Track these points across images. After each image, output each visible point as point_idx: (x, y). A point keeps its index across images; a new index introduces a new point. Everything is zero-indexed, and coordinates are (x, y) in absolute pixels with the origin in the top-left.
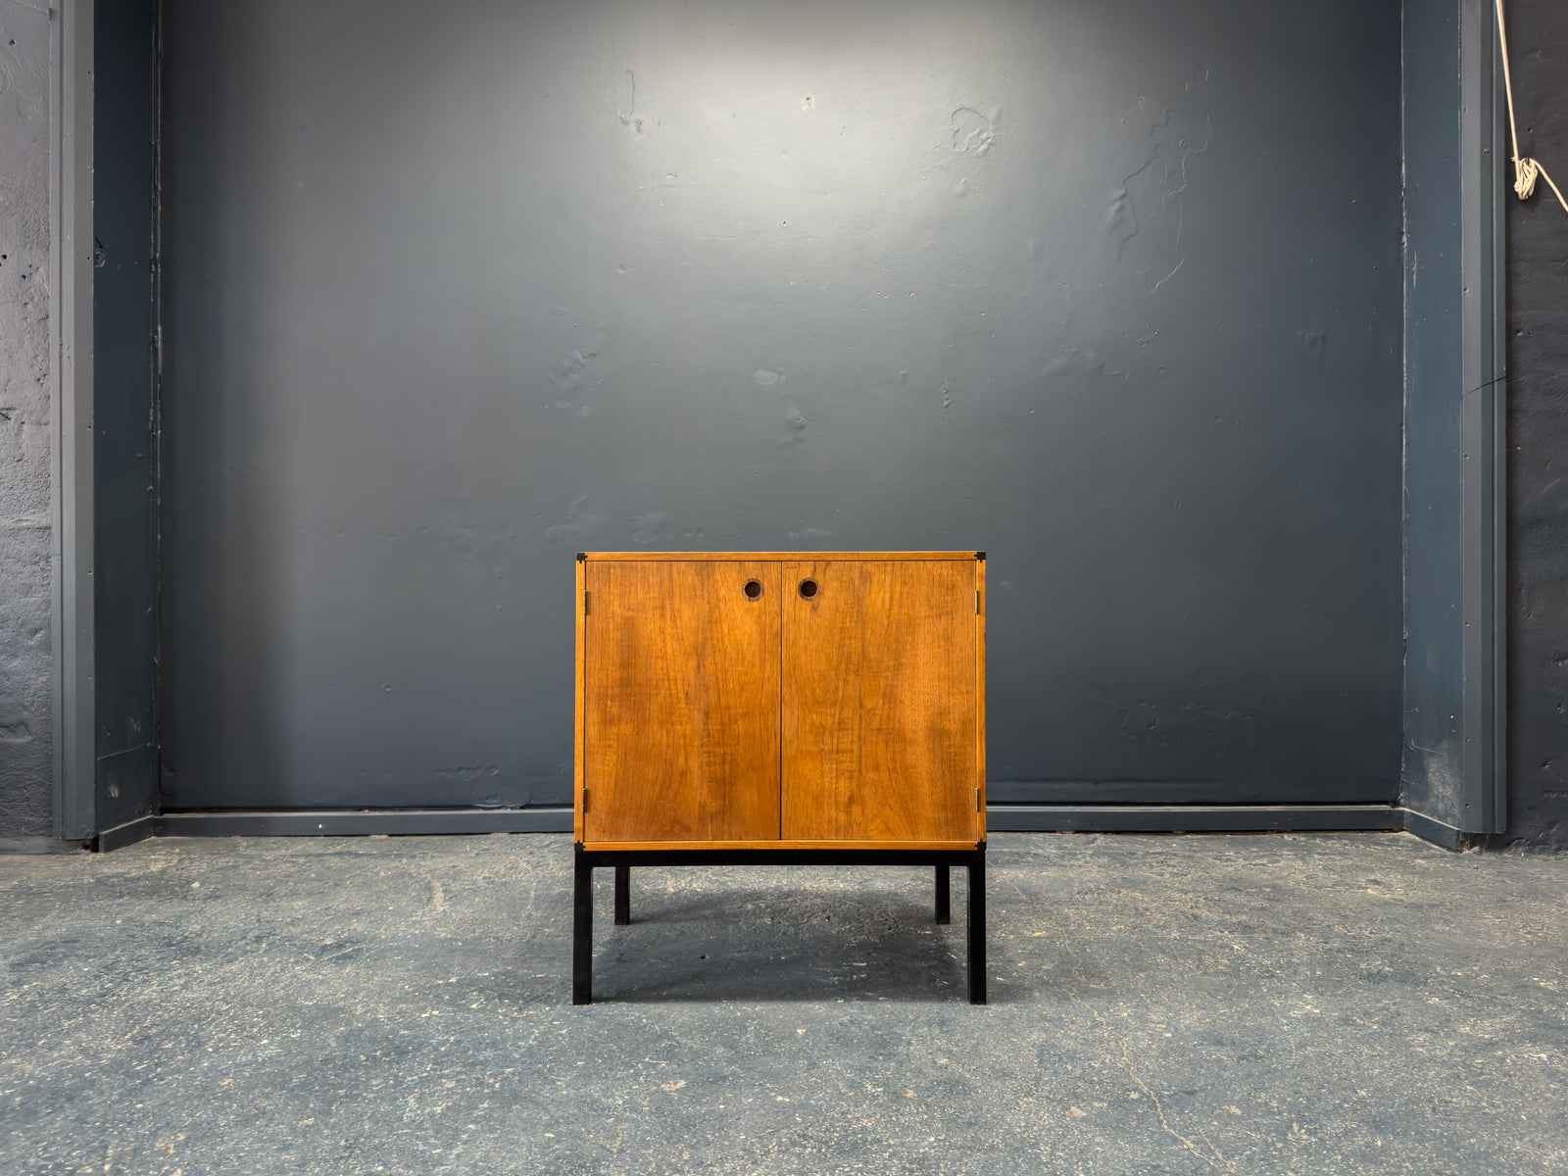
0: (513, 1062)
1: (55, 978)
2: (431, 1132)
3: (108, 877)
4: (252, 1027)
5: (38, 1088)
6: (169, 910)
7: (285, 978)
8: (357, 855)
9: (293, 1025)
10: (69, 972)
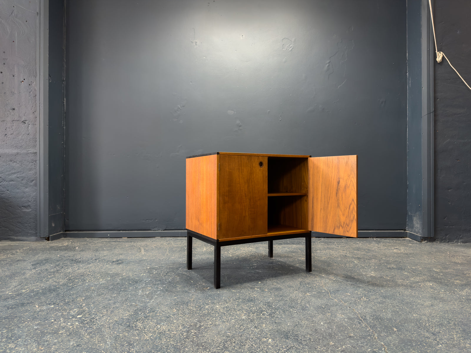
0: (165, 284)
1: (44, 267)
2: (146, 297)
3: (53, 246)
4: (97, 277)
5: (45, 289)
6: (71, 254)
7: (104, 267)
8: (119, 242)
9: (108, 277)
10: (47, 266)
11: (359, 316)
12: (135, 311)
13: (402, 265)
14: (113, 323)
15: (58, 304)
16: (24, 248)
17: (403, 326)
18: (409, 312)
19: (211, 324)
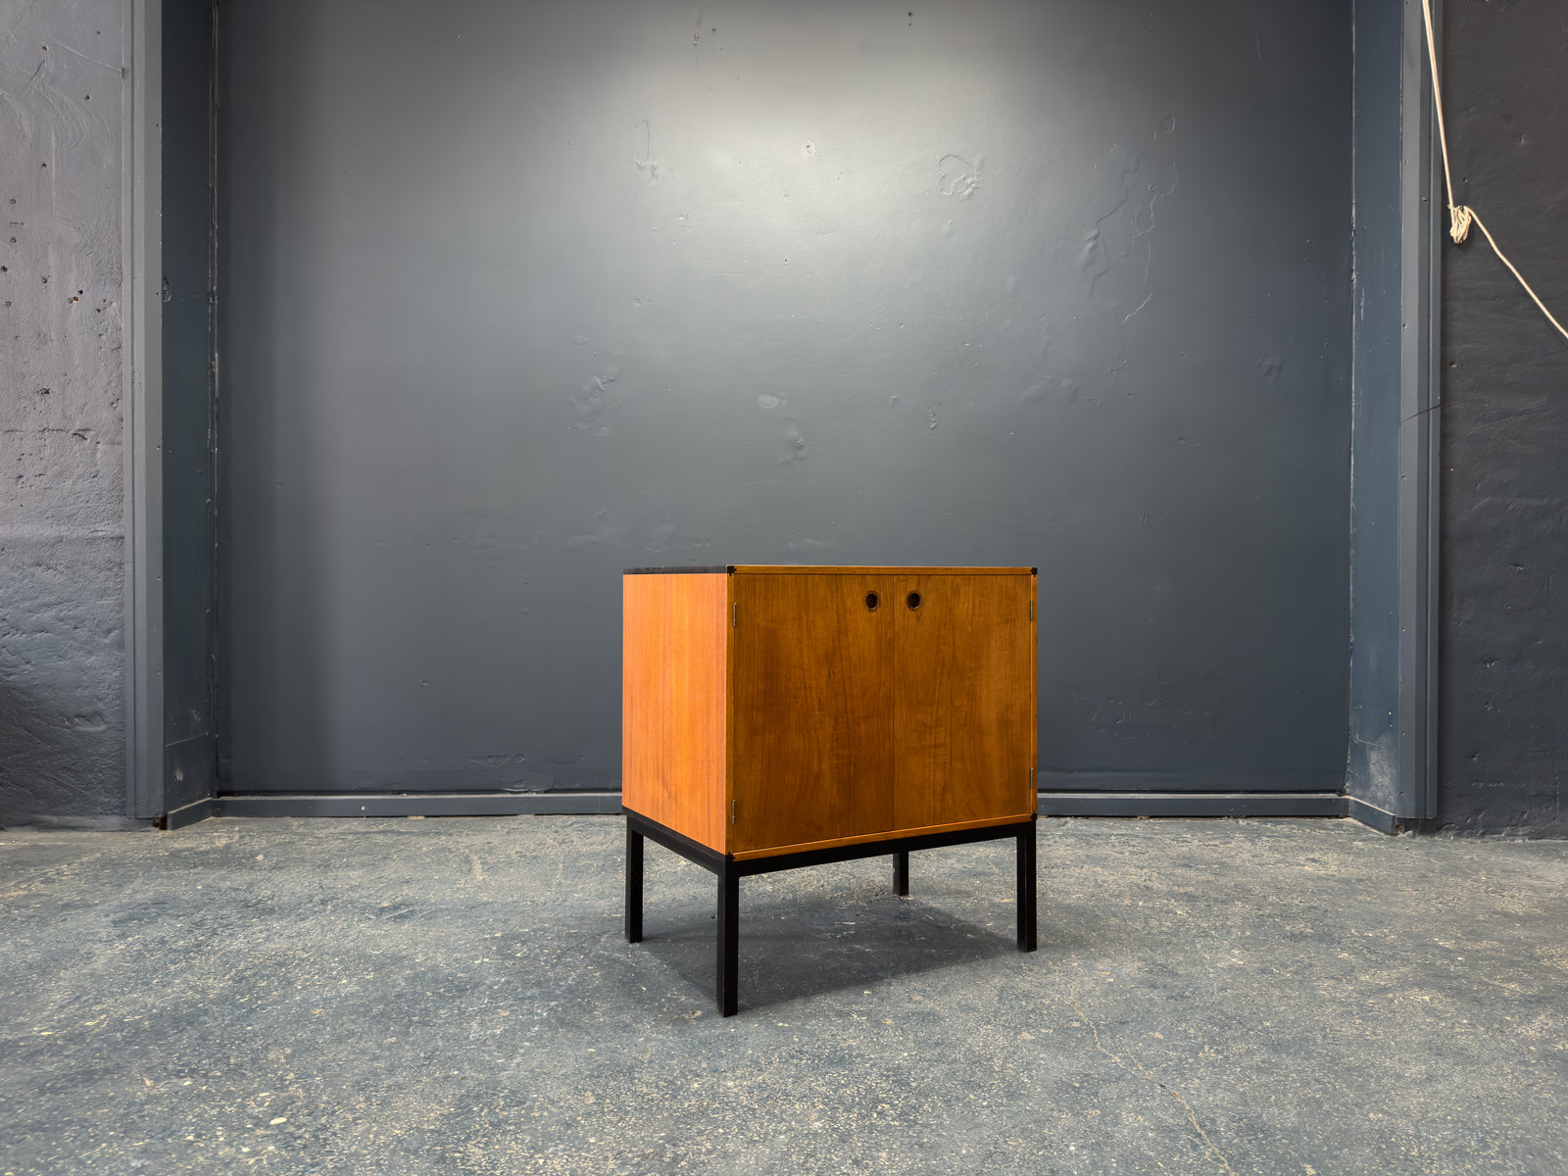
0: (556, 998)
1: (153, 932)
2: (494, 1048)
3: (181, 851)
4: (331, 970)
5: (161, 1015)
6: (239, 879)
7: (353, 933)
8: (399, 833)
9: (367, 969)
10: (165, 928)
11: (1193, 1119)
12: (461, 1100)
13: (1330, 921)
14: (389, 1145)
15: (205, 1076)
16: (85, 859)
17: (1336, 1158)
18: (1356, 1105)
19: (709, 1152)
